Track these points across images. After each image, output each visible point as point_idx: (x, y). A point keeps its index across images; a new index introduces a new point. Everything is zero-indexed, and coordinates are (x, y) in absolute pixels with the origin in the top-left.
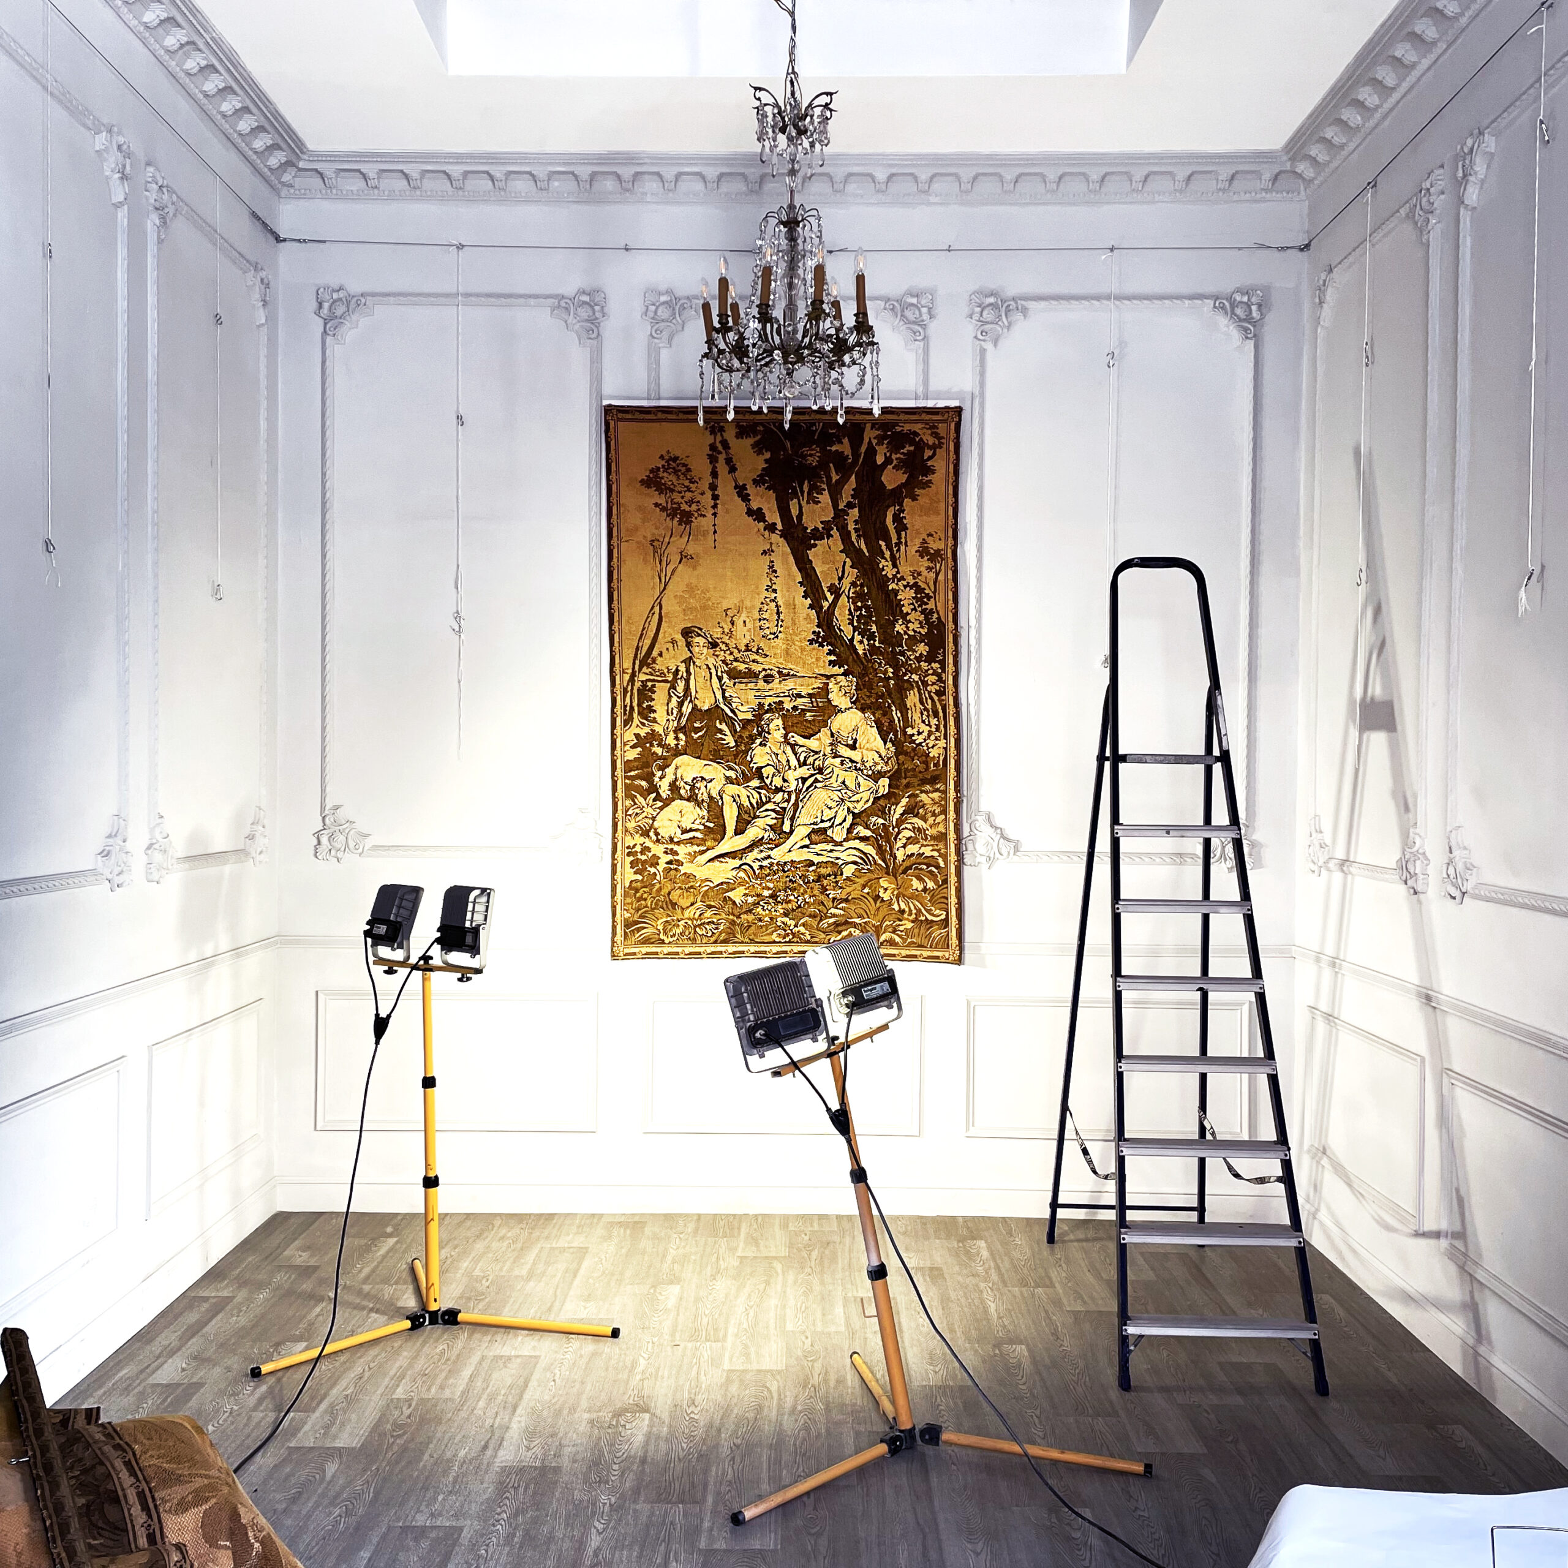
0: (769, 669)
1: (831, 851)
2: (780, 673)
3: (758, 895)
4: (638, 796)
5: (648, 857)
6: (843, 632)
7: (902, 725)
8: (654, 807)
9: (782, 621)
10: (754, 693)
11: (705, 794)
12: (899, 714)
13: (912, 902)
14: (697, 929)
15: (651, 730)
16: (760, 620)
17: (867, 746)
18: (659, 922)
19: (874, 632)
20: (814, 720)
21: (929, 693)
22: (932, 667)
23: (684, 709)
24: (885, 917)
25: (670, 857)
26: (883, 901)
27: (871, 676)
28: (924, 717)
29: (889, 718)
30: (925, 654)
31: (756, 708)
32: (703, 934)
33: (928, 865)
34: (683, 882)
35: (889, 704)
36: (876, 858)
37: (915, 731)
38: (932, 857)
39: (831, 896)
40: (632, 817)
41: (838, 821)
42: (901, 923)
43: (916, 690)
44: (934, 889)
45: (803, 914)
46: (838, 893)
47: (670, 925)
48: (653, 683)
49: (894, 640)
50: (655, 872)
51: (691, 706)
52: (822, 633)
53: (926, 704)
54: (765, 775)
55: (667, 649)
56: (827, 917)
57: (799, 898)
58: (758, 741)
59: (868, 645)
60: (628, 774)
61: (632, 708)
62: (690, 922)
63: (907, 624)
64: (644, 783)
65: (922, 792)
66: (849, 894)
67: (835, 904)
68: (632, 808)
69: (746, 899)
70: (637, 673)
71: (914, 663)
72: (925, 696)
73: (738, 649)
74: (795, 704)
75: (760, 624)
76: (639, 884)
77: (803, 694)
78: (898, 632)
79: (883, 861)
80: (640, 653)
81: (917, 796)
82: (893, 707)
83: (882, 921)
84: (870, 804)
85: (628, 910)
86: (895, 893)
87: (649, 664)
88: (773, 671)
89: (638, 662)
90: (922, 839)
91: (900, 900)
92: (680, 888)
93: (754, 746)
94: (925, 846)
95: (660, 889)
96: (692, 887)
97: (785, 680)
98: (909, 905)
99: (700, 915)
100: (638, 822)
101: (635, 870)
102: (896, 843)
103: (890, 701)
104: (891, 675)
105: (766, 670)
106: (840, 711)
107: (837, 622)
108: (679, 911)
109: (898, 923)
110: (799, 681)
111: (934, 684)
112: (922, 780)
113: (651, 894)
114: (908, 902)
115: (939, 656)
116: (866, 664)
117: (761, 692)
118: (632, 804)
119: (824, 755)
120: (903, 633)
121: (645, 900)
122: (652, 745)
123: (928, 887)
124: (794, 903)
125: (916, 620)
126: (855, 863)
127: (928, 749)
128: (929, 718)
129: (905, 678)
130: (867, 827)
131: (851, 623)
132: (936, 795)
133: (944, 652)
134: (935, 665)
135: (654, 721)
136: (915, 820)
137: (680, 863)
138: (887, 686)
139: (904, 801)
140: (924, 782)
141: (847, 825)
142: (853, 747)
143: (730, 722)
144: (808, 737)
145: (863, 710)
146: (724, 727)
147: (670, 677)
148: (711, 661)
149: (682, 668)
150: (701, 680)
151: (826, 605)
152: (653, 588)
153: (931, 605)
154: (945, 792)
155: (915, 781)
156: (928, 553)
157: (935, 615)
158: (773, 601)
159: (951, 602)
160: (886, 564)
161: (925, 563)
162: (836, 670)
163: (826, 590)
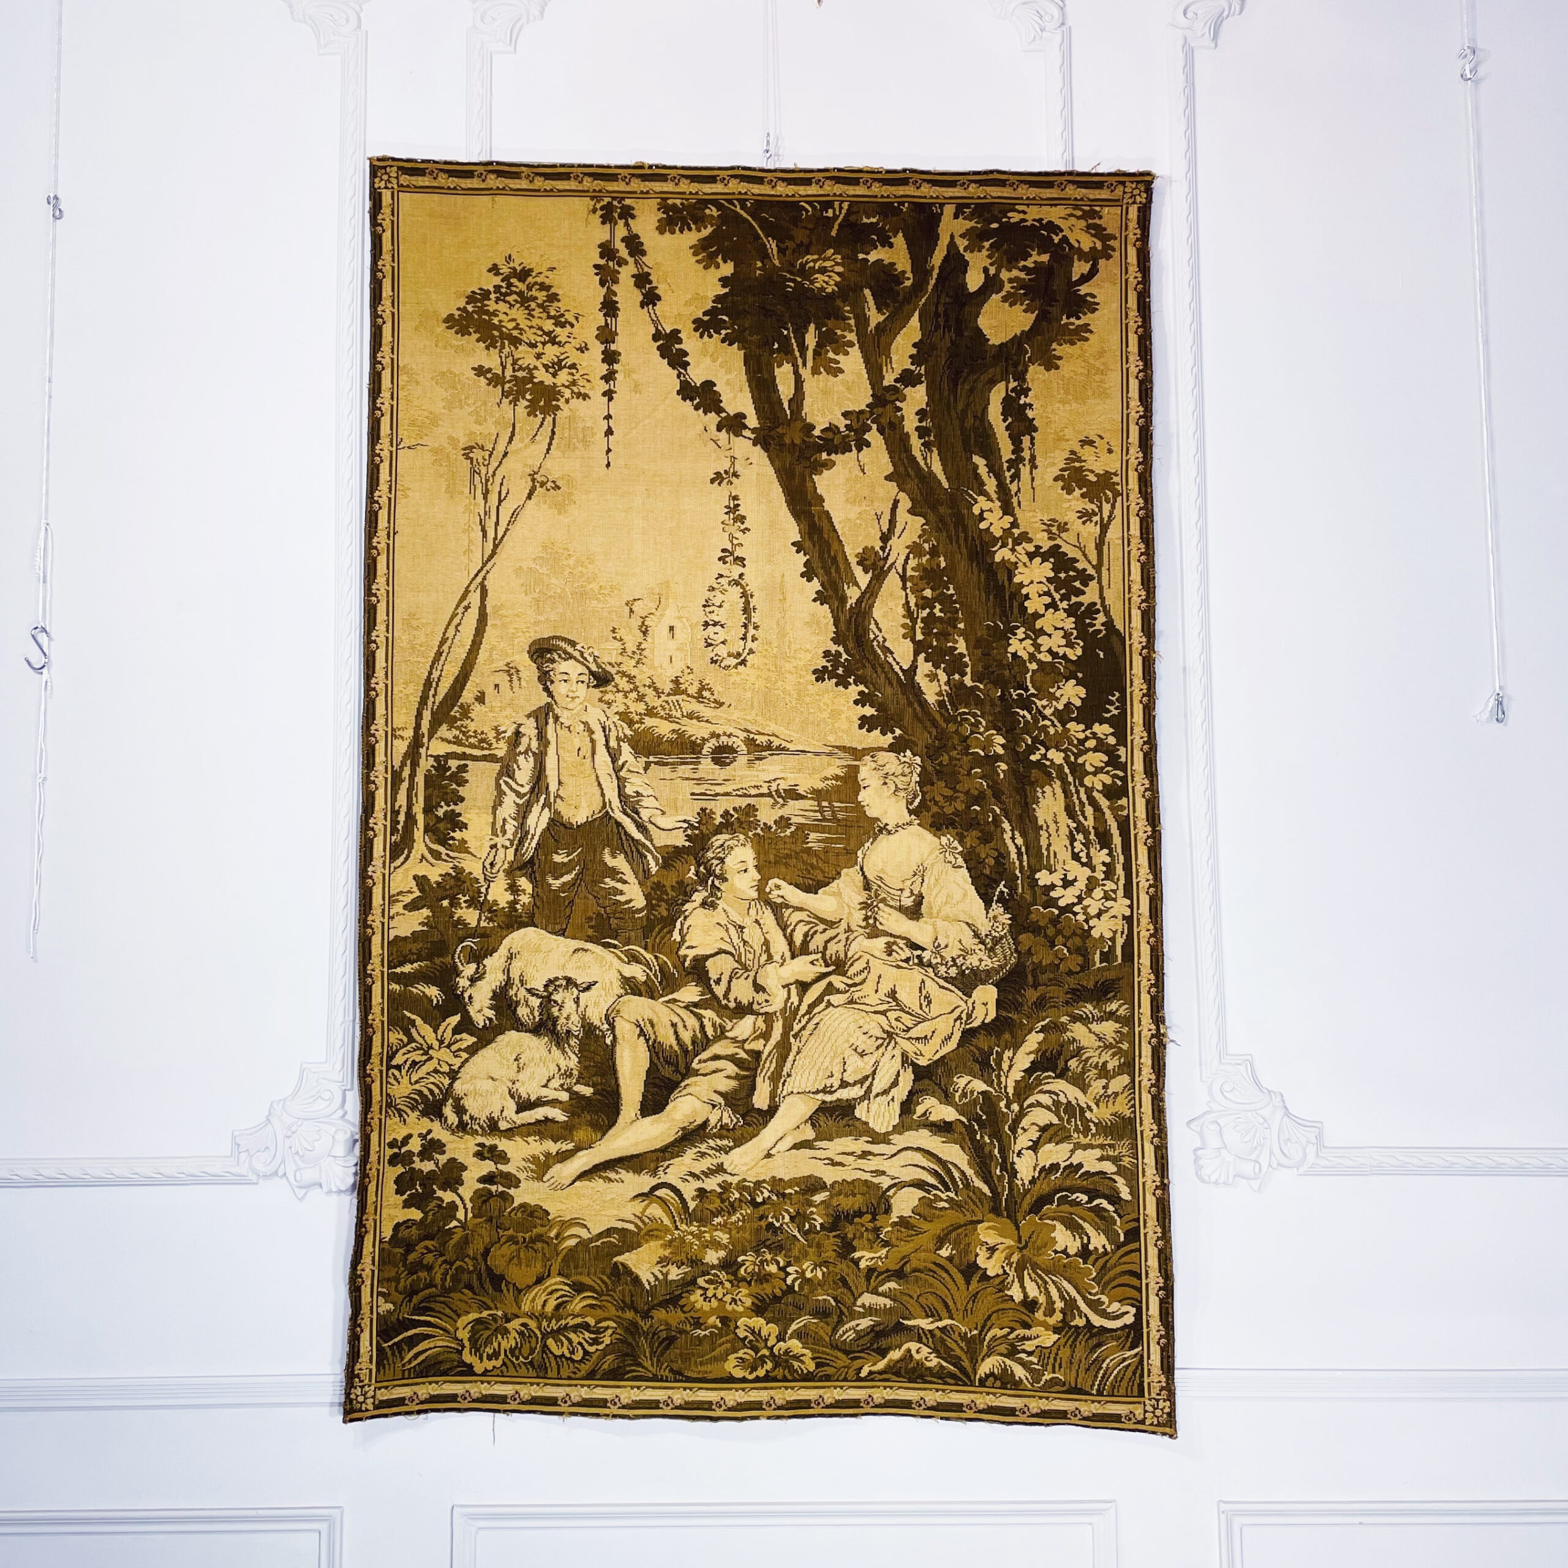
0: (725, 734)
1: (865, 1155)
2: (750, 743)
3: (692, 1261)
4: (419, 1021)
5: (437, 1165)
6: (892, 653)
7: (1025, 864)
8: (454, 1048)
9: (756, 628)
10: (690, 787)
11: (575, 1018)
12: (1019, 841)
13: (1053, 1282)
14: (550, 1342)
15: (455, 868)
16: (706, 624)
17: (947, 910)
18: (462, 1321)
19: (962, 655)
20: (826, 851)
21: (1089, 791)
22: (1094, 734)
23: (531, 821)
24: (989, 1317)
25: (488, 1167)
26: (985, 1277)
27: (954, 753)
28: (1078, 846)
29: (997, 850)
30: (1078, 703)
31: (694, 820)
32: (563, 1355)
33: (1093, 1194)
34: (521, 1226)
35: (995, 816)
36: (970, 1172)
37: (1056, 878)
38: (1101, 1173)
39: (863, 1264)
40: (404, 1072)
41: (879, 1085)
42: (1027, 1333)
43: (1057, 785)
44: (1106, 1253)
45: (799, 1309)
46: (880, 1258)
47: (487, 1328)
48: (462, 762)
49: (1007, 673)
50: (453, 1202)
51: (546, 815)
52: (845, 656)
53: (1081, 818)
54: (713, 975)
55: (497, 686)
56: (853, 1315)
57: (790, 1269)
58: (698, 897)
59: (948, 683)
60: (398, 970)
61: (410, 817)
62: (533, 1324)
63: (1037, 637)
64: (433, 992)
65: (1075, 1019)
66: (906, 1259)
67: (873, 1284)
68: (404, 1050)
69: (665, 1270)
70: (425, 740)
71: (1054, 726)
72: (1079, 798)
73: (656, 689)
74: (785, 812)
75: (705, 634)
76: (414, 1231)
77: (801, 790)
78: (1015, 655)
79: (986, 1182)
80: (434, 696)
81: (1063, 1029)
82: (1006, 826)
83: (983, 1327)
84: (952, 1045)
85: (389, 1294)
86: (1015, 1258)
87: (455, 719)
88: (735, 739)
89: (427, 715)
90: (1077, 1130)
91: (1026, 1277)
92: (512, 1240)
93: (688, 906)
94: (1086, 1147)
95: (465, 1241)
96: (539, 1238)
97: (760, 759)
98: (1046, 1289)
99: (557, 1307)
100: (416, 1082)
101: (405, 1196)
102: (1015, 1138)
103: (998, 811)
104: (1000, 751)
105: (718, 736)
106: (884, 829)
107: (877, 633)
108: (510, 1296)
109: (1021, 1332)
110: (791, 761)
111: (1098, 771)
112: (1073, 991)
113: (442, 1255)
114: (1046, 1283)
115: (1111, 708)
116: (944, 725)
117: (706, 786)
118: (405, 1039)
119: (849, 930)
120: (1026, 657)
121: (429, 1268)
122: (454, 903)
123: (1091, 1247)
124: (778, 1283)
125: (1056, 629)
126: (919, 1184)
127: (1087, 921)
128: (1088, 849)
129: (1033, 758)
130: (946, 1098)
131: (910, 635)
132: (1108, 1028)
133: (1122, 699)
134: (1102, 729)
135: (463, 847)
136: (1059, 1085)
137: (511, 1181)
138: (990, 775)
139: (1034, 1040)
140: (1078, 995)
141: (901, 1093)
142: (914, 912)
143: (635, 852)
144: (812, 888)
145: (937, 826)
146: (620, 862)
147: (501, 749)
148: (595, 716)
149: (529, 729)
150: (569, 757)
151: (853, 594)
152: (468, 551)
153: (1090, 595)
154: (1128, 1021)
155: (1057, 993)
156: (1082, 482)
157: (1101, 618)
158: (737, 583)
159: (1137, 586)
160: (989, 505)
161: (1076, 502)
162: (876, 738)
163: (853, 560)
